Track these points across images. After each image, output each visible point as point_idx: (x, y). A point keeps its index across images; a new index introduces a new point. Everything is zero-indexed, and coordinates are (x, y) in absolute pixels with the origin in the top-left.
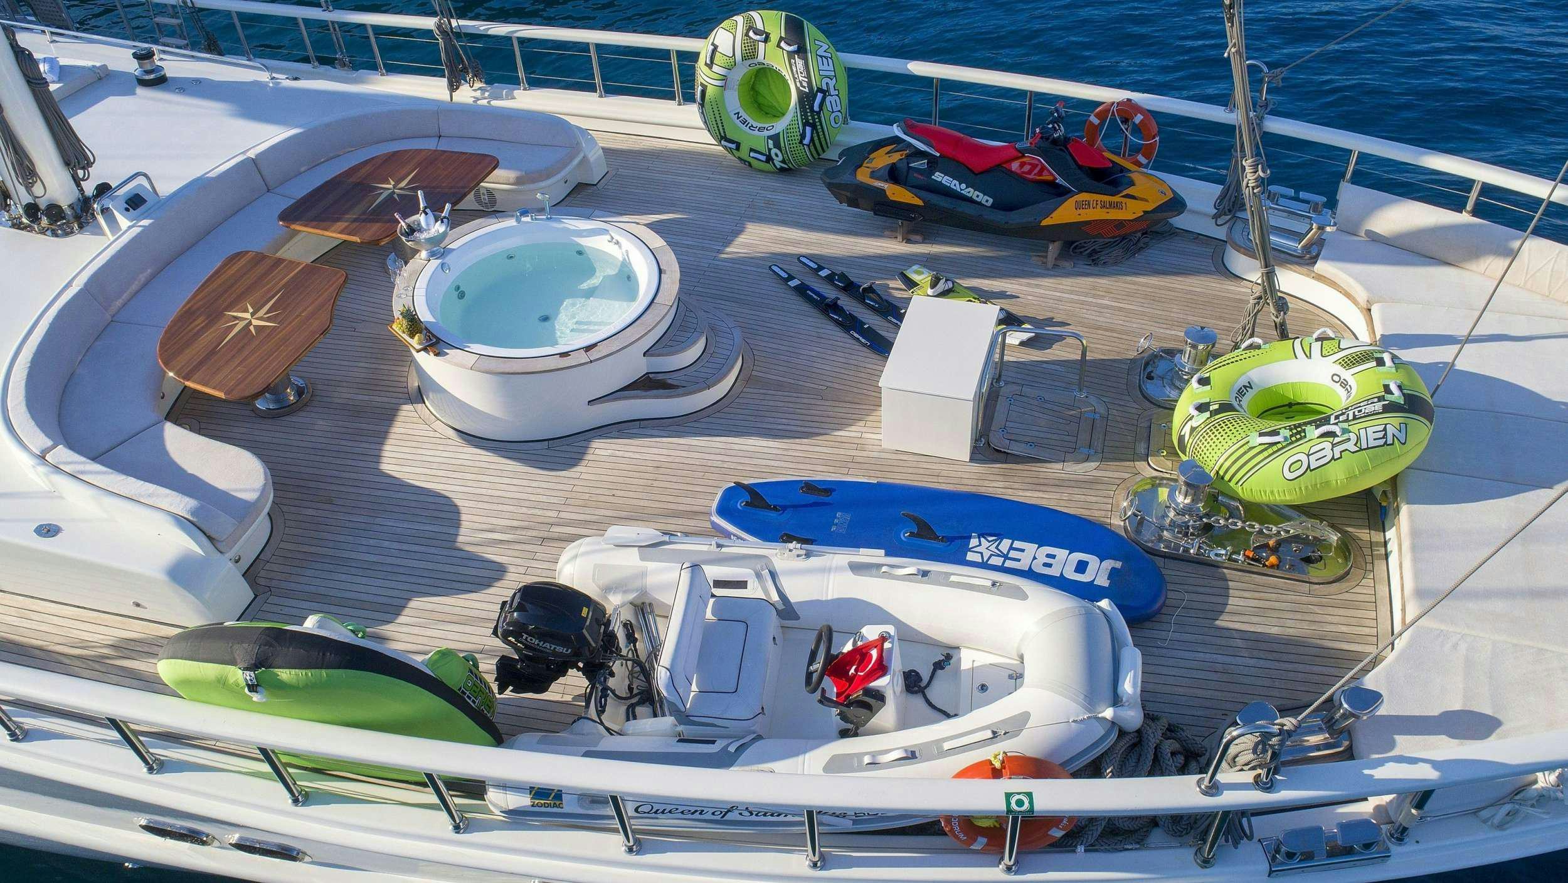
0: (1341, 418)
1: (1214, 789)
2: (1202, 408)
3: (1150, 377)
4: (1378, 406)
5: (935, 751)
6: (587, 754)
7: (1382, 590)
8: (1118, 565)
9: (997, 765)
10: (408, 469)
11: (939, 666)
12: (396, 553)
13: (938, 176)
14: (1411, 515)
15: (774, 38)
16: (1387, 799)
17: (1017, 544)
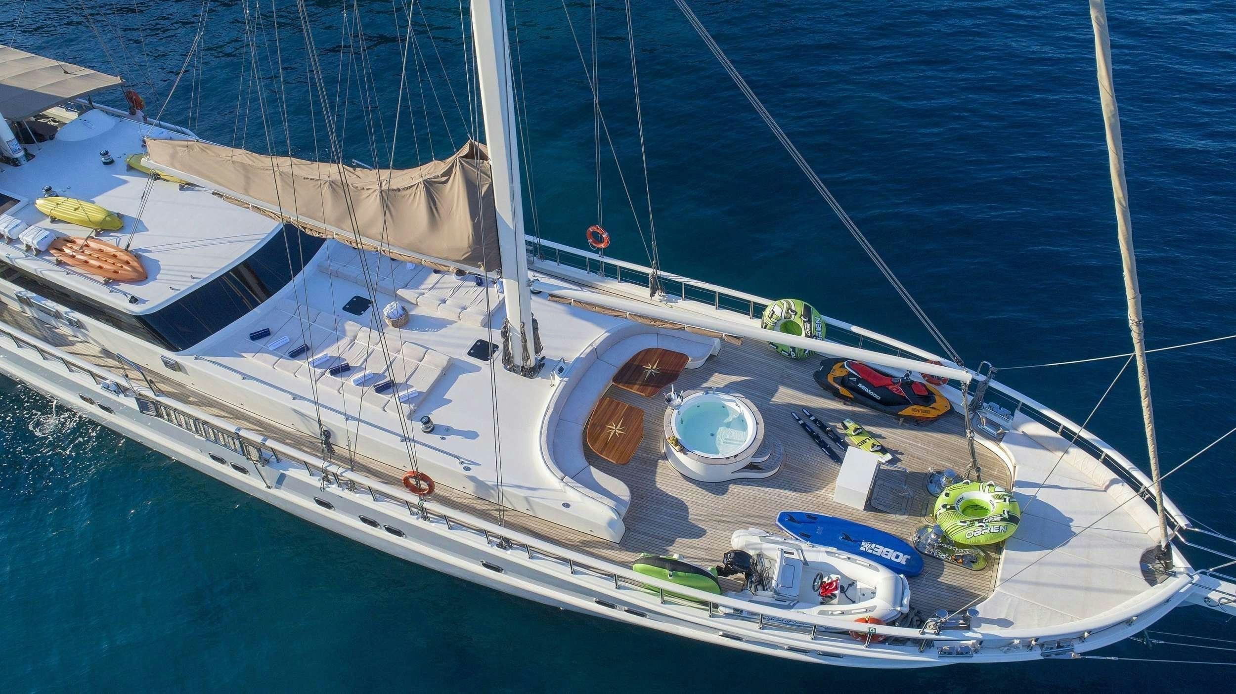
0: (987, 521)
1: (923, 633)
2: (944, 506)
3: (931, 482)
4: (999, 519)
5: (849, 613)
6: (750, 601)
7: (994, 574)
8: (909, 557)
9: (867, 619)
10: (667, 488)
11: (850, 585)
12: (670, 521)
13: (860, 385)
14: (1006, 554)
15: (799, 315)
16: (974, 641)
17: (877, 546)
